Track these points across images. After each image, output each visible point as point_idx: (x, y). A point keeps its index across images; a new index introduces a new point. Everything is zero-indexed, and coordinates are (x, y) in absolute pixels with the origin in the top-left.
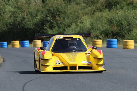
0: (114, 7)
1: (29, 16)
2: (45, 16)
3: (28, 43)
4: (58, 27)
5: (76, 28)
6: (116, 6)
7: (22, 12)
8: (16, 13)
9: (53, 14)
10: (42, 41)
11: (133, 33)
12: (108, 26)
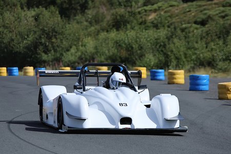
0: (123, 27)
1: (18, 37)
2: (38, 38)
3: (18, 71)
4: (54, 51)
5: (76, 52)
6: (126, 25)
7: (10, 32)
8: (3, 32)
9: (48, 34)
10: (34, 69)
11: (146, 59)
12: (116, 51)
